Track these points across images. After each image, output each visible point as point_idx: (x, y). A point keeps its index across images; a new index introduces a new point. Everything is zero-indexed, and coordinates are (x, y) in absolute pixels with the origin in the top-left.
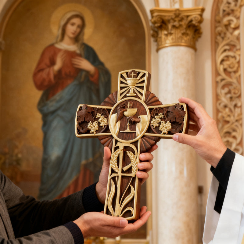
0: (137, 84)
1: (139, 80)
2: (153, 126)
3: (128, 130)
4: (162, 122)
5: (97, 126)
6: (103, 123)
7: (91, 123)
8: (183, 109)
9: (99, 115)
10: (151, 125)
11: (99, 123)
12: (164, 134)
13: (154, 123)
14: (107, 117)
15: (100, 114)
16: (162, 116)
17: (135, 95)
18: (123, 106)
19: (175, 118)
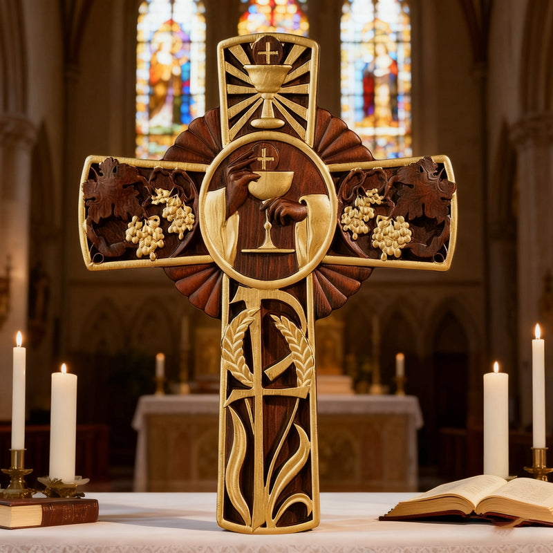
0: (284, 85)
1: (290, 71)
2: (350, 232)
3: (268, 246)
4: (380, 220)
5: (158, 232)
6: (181, 222)
7: (139, 224)
8: (444, 176)
9: (162, 195)
10: (346, 228)
11: (164, 224)
12: (391, 257)
13: (355, 222)
14: (191, 202)
15: (166, 193)
16: (379, 200)
17: (282, 123)
18: (245, 162)
19: (423, 205)
